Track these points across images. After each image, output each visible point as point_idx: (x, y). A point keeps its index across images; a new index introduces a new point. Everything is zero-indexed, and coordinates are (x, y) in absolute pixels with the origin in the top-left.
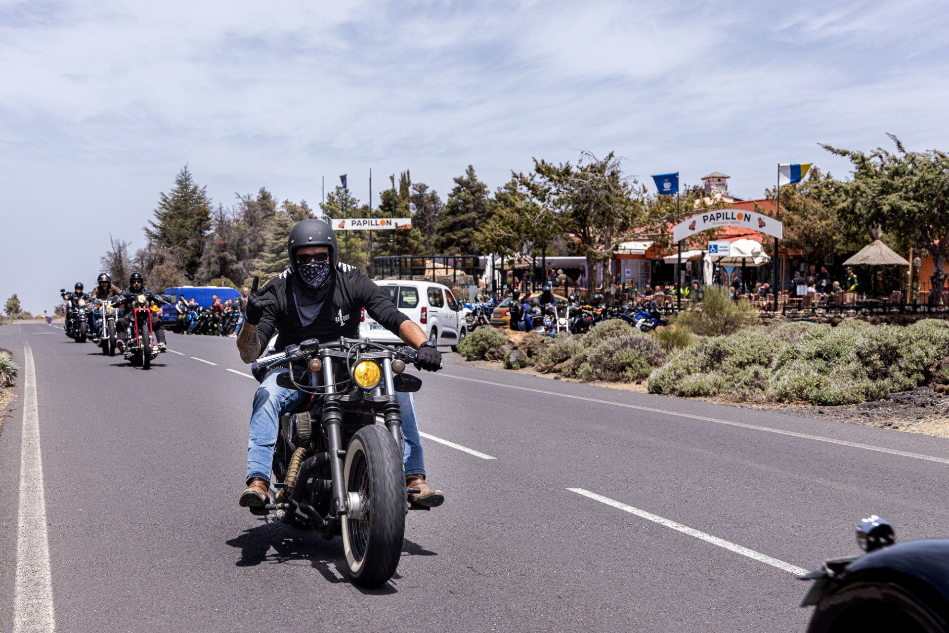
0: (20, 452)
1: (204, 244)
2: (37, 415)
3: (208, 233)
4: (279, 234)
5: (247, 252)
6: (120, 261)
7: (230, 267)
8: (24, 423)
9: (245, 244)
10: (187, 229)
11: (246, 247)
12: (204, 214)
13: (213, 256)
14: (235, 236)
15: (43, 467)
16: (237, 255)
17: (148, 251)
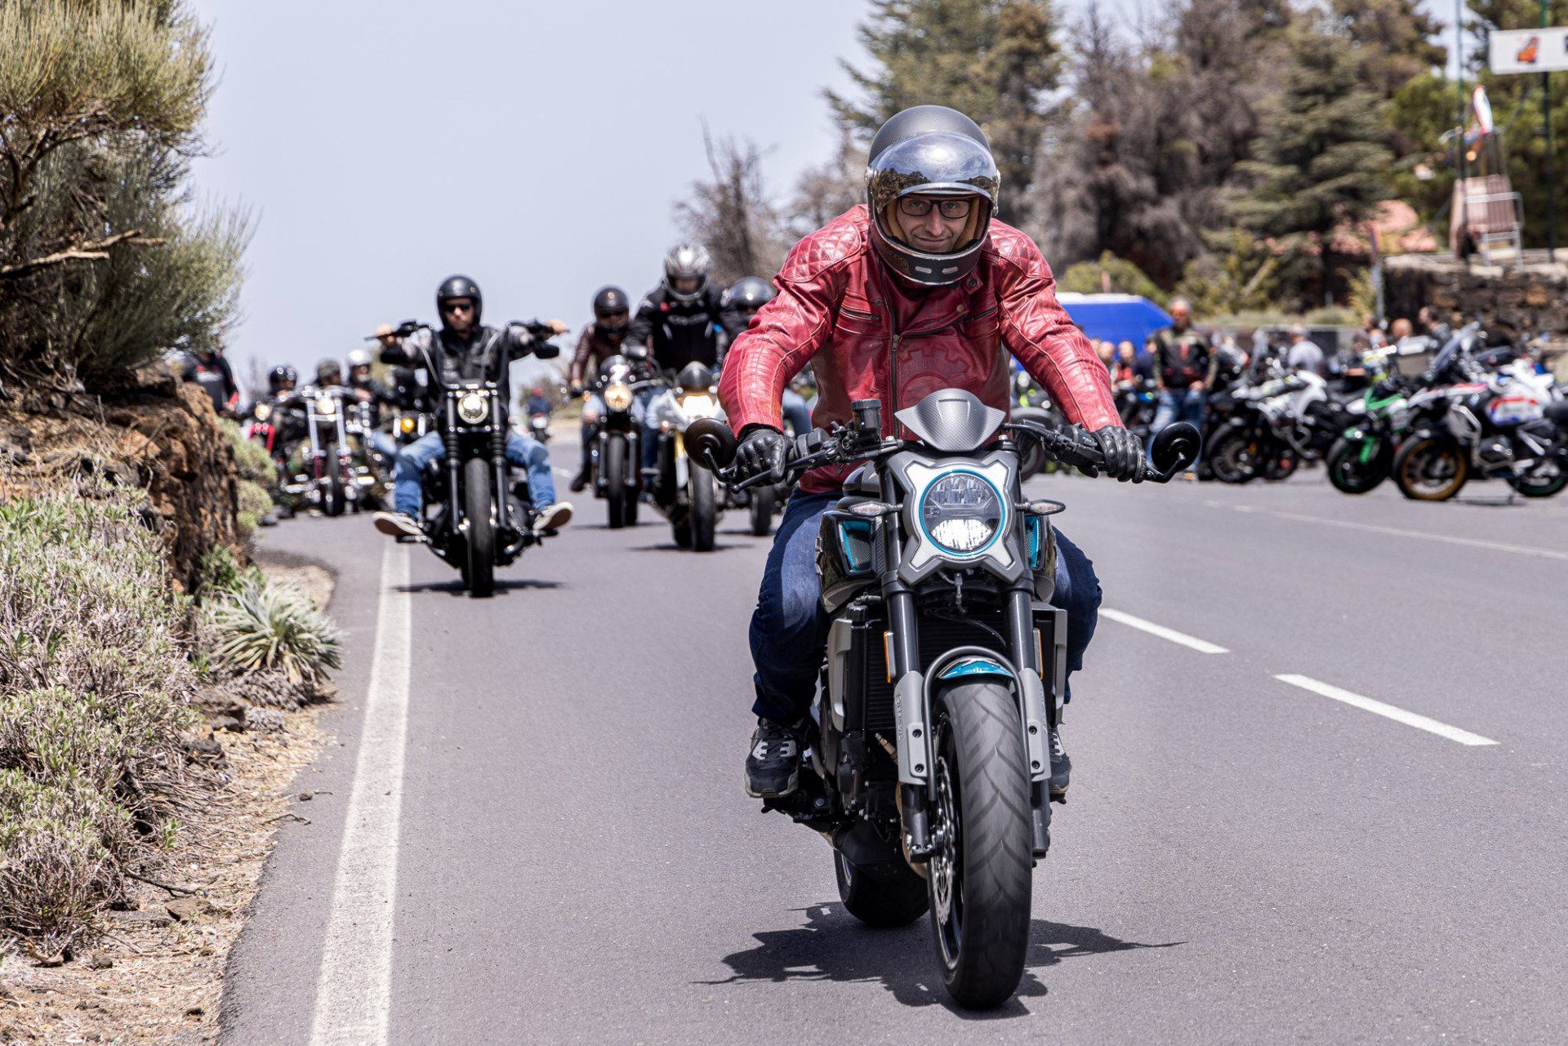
0: (319, 959)
1: (1035, 138)
2: (396, 814)
3: (1047, 99)
4: (1304, 94)
5: (1193, 161)
6: (740, 215)
7: (1134, 219)
8: (347, 845)
9: (1182, 134)
10: (975, 90)
11: (1188, 146)
12: (1031, 27)
13: (1070, 183)
14: (1147, 104)
15: (394, 1016)
16: (1156, 173)
17: (836, 175)
